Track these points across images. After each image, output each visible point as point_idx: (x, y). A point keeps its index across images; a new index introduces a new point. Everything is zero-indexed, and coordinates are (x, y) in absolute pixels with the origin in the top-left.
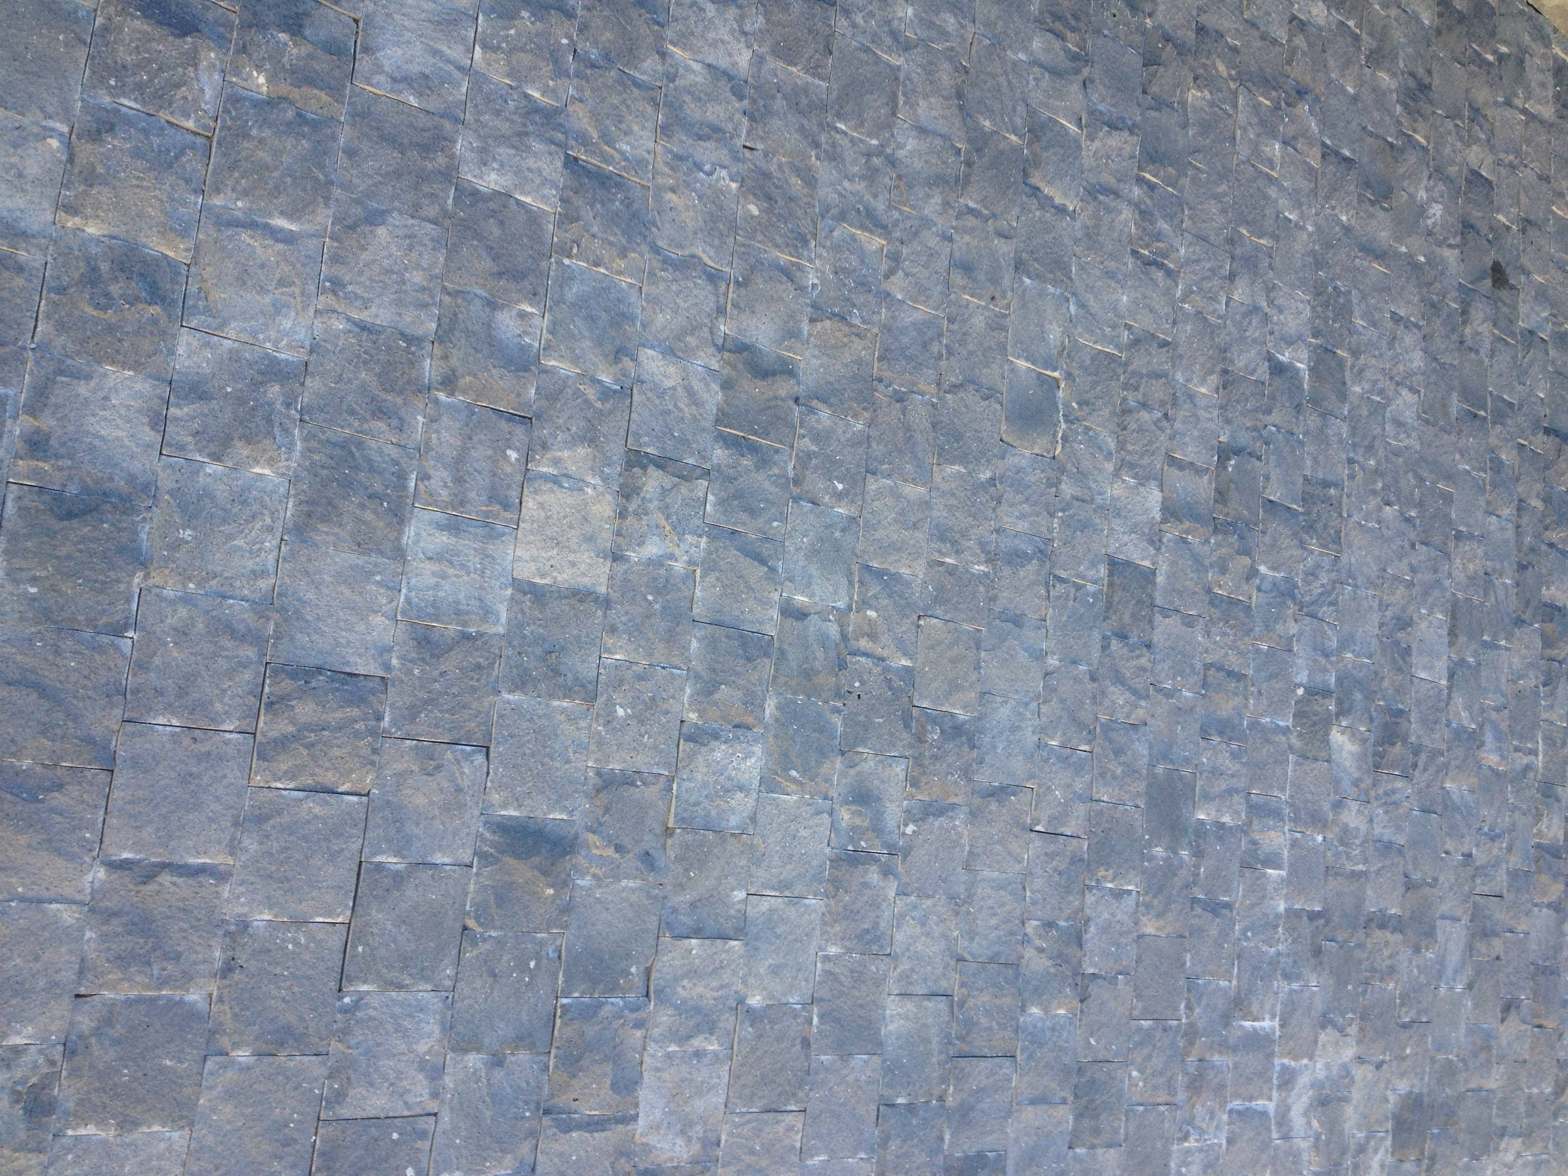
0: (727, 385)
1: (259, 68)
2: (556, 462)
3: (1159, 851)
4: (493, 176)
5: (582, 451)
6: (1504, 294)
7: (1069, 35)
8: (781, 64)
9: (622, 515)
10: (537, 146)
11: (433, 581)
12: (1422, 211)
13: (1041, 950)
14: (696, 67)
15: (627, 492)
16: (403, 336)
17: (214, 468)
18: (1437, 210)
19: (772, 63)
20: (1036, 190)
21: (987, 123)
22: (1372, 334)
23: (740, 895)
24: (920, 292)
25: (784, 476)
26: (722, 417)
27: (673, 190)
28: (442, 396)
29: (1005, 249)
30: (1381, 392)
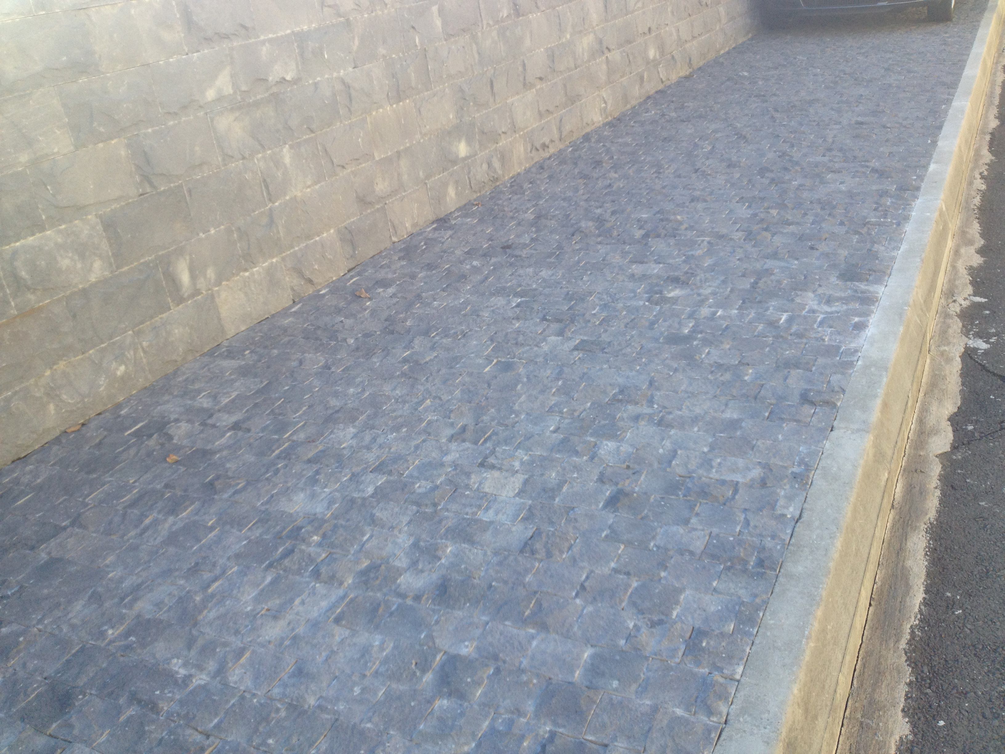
0: (464, 441)
1: (312, 537)
2: (475, 483)
3: (695, 343)
4: (369, 489)
5: (473, 476)
6: (514, 246)
7: (375, 351)
8: (357, 421)
9: (500, 469)
10: (363, 478)
11: (505, 516)
12: (474, 267)
13: (722, 375)
14: (351, 441)
15: (493, 467)
16: (416, 514)
17: (443, 561)
18: (475, 263)
19: (357, 423)
20: (427, 363)
21: (398, 373)
22: (514, 282)
23: (661, 451)
24: (451, 393)
25: (503, 430)
26: (476, 443)
27: (390, 449)
28: (439, 508)
29: (443, 371)
30: (538, 280)
